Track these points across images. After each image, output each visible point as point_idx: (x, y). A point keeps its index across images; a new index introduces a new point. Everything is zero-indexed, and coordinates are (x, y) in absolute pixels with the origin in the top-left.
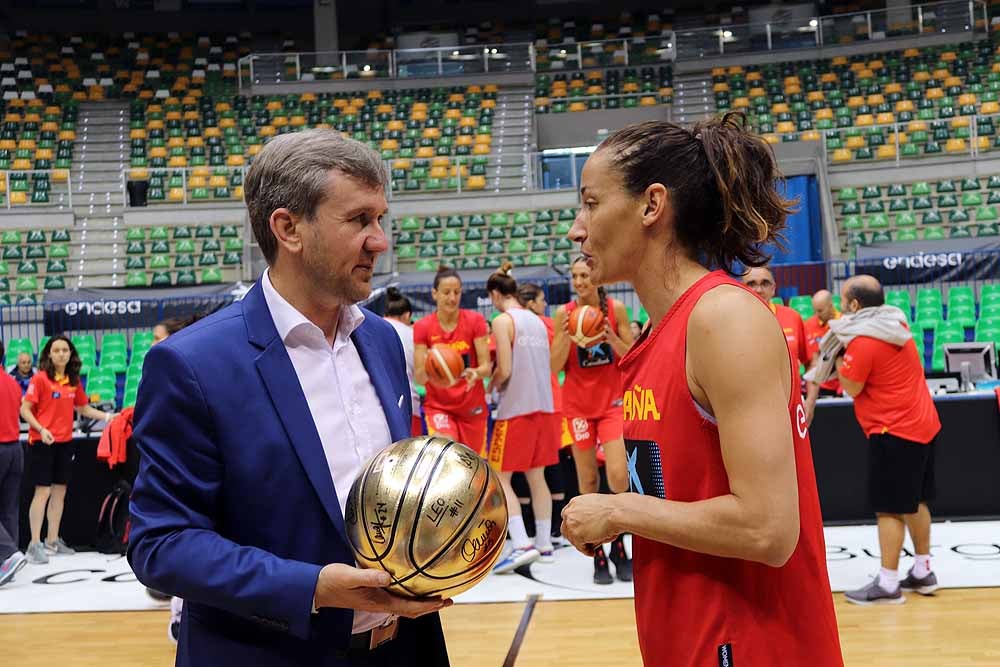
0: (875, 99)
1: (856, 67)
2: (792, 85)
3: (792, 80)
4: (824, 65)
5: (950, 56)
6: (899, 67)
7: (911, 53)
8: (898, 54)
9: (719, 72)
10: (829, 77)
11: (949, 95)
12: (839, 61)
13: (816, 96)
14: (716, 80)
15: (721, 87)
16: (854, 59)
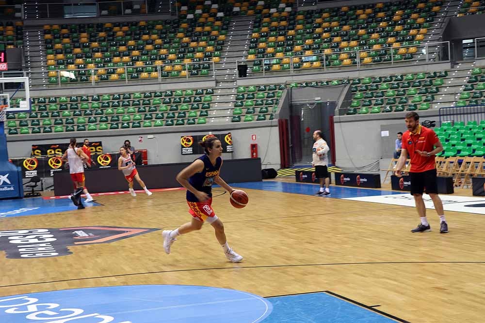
0: (122, 48)
1: (116, 29)
2: (84, 38)
3: (84, 35)
4: (100, 27)
5: (159, 27)
6: (136, 31)
7: (142, 23)
8: (136, 24)
9: (47, 27)
10: (102, 34)
11: (155, 49)
12: (108, 25)
13: (95, 44)
14: (46, 32)
15: (48, 36)
16: (115, 25)
